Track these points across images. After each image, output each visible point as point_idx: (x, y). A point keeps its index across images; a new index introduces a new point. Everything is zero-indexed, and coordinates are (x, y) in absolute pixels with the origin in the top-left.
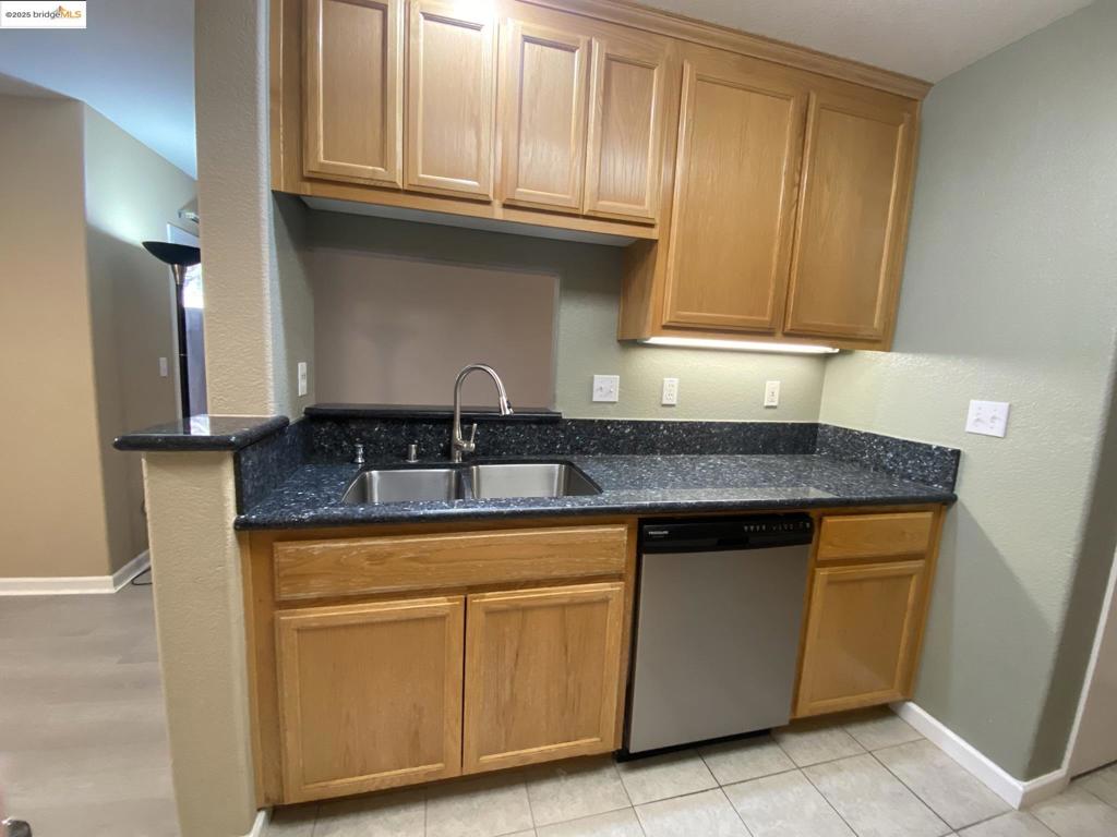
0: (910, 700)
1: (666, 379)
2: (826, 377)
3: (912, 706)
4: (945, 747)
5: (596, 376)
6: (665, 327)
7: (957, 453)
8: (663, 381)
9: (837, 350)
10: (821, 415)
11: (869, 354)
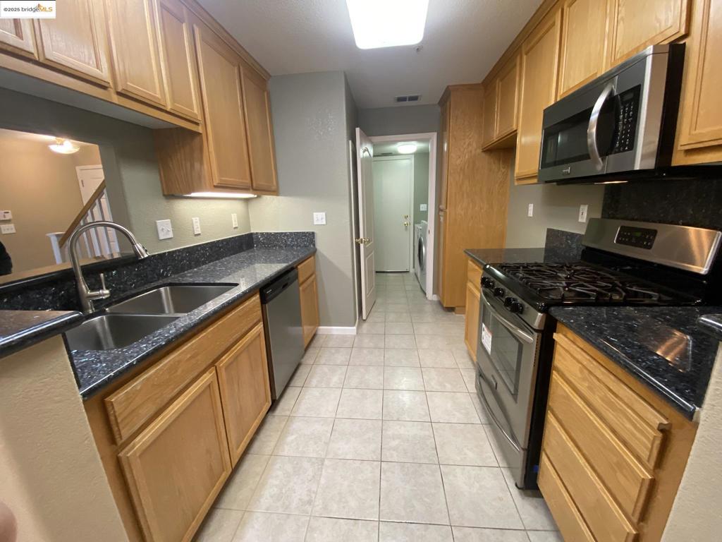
0: (319, 325)
1: (193, 219)
2: (249, 210)
3: (321, 327)
4: (335, 333)
5: (158, 222)
6: (215, 186)
7: (313, 233)
8: (192, 220)
9: (256, 196)
10: (252, 229)
11: (268, 197)
